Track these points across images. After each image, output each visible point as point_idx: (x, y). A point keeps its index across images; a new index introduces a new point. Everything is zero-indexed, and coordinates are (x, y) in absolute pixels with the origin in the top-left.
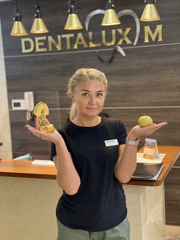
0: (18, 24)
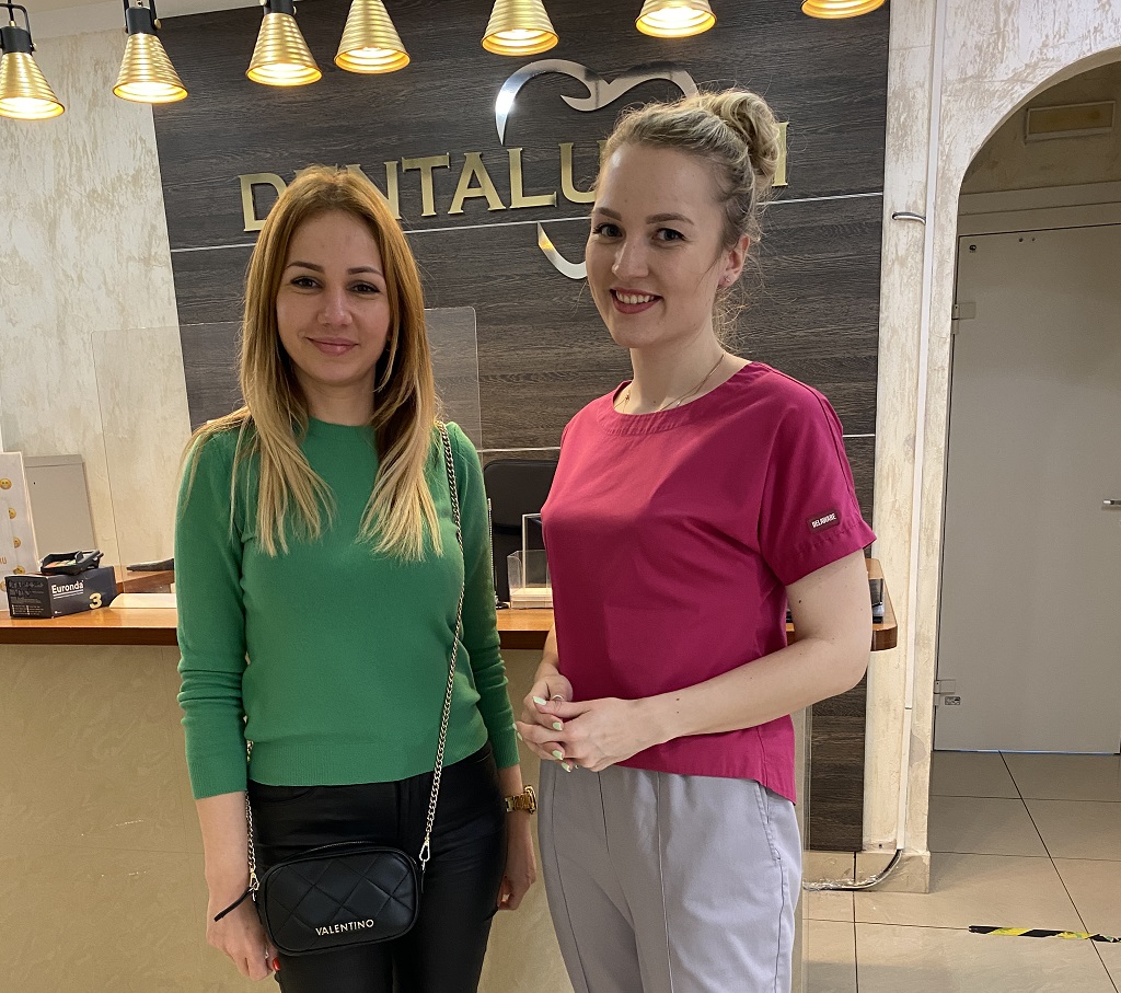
0: (280, 23)
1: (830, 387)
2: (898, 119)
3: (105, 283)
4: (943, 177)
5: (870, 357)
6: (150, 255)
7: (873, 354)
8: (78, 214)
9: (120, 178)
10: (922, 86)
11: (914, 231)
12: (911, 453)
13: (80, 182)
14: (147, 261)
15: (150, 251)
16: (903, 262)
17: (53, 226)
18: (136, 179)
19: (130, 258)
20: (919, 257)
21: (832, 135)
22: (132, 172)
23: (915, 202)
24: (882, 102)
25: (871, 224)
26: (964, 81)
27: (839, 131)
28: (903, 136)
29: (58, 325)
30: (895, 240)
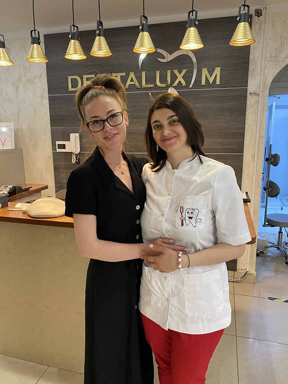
1: (230, 140)
2: (252, 67)
3: (31, 103)
4: (264, 83)
7: (243, 131)
8: (24, 85)
9: (36, 76)
10: (259, 59)
11: (256, 98)
12: (253, 159)
13: (25, 76)
14: (42, 98)
15: (43, 95)
16: (252, 106)
17: (17, 87)
18: (40, 76)
19: (37, 97)
20: (257, 105)
21: (233, 71)
22: (39, 74)
23: (256, 90)
24: (248, 62)
25: (244, 96)
26: (271, 57)
27: (235, 70)
28: (253, 72)
29: (17, 114)
30: (250, 100)
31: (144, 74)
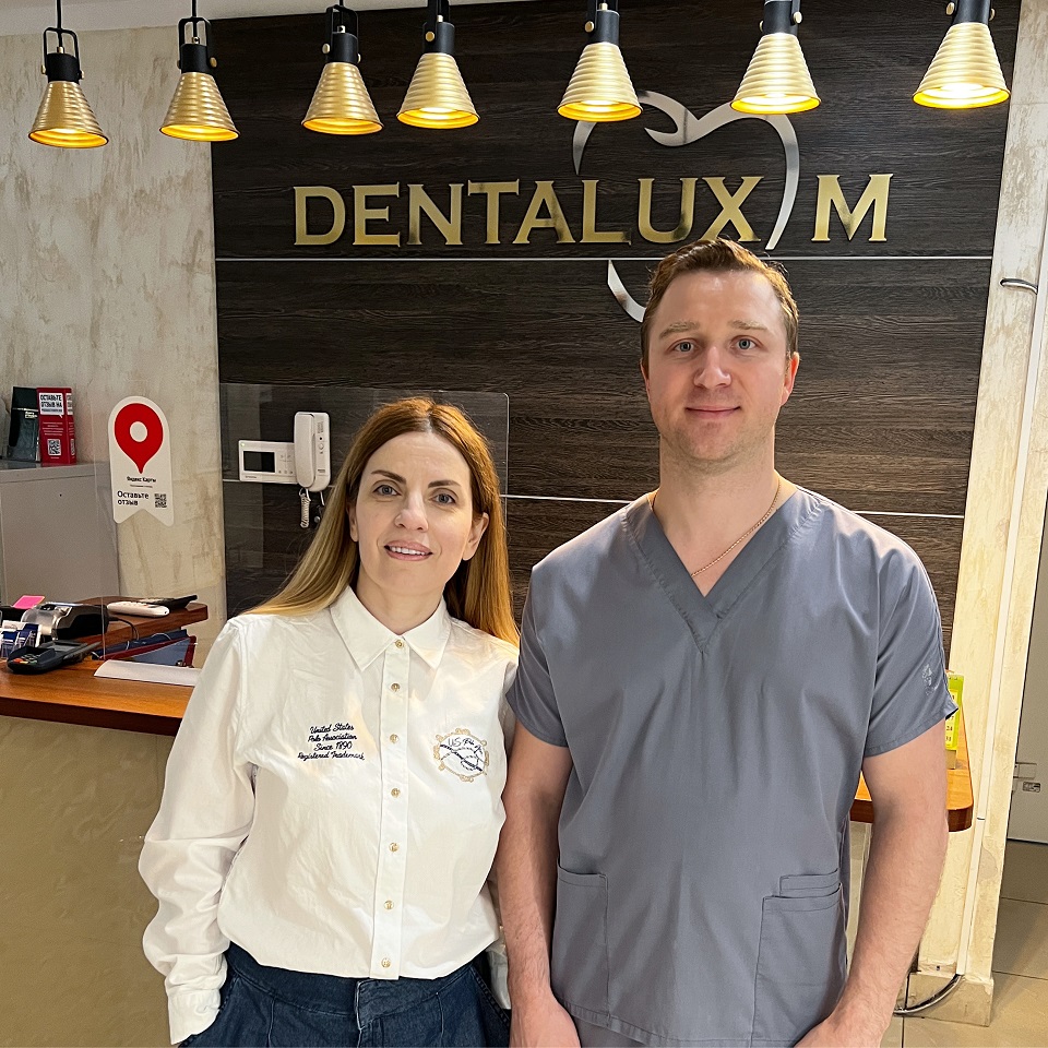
1: (917, 460)
2: (1014, 179)
3: (145, 286)
5: (964, 432)
6: (194, 261)
7: (968, 429)
8: (123, 214)
9: (170, 180)
11: (1025, 299)
12: (1003, 539)
13: (128, 180)
14: (190, 267)
15: (194, 257)
16: (1008, 331)
17: (95, 226)
18: (186, 181)
19: (172, 263)
20: (1027, 328)
21: (940, 191)
22: (183, 174)
23: (1027, 269)
24: (998, 160)
25: (976, 289)
27: (947, 187)
28: (1019, 197)
29: (92, 327)
30: (1002, 308)
31: (590, 187)
